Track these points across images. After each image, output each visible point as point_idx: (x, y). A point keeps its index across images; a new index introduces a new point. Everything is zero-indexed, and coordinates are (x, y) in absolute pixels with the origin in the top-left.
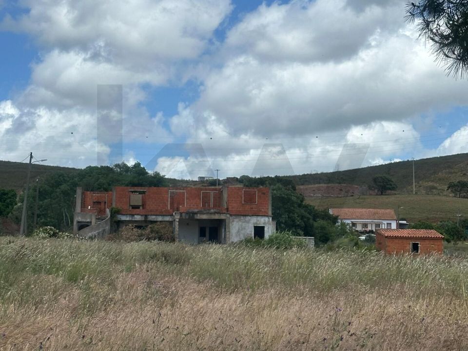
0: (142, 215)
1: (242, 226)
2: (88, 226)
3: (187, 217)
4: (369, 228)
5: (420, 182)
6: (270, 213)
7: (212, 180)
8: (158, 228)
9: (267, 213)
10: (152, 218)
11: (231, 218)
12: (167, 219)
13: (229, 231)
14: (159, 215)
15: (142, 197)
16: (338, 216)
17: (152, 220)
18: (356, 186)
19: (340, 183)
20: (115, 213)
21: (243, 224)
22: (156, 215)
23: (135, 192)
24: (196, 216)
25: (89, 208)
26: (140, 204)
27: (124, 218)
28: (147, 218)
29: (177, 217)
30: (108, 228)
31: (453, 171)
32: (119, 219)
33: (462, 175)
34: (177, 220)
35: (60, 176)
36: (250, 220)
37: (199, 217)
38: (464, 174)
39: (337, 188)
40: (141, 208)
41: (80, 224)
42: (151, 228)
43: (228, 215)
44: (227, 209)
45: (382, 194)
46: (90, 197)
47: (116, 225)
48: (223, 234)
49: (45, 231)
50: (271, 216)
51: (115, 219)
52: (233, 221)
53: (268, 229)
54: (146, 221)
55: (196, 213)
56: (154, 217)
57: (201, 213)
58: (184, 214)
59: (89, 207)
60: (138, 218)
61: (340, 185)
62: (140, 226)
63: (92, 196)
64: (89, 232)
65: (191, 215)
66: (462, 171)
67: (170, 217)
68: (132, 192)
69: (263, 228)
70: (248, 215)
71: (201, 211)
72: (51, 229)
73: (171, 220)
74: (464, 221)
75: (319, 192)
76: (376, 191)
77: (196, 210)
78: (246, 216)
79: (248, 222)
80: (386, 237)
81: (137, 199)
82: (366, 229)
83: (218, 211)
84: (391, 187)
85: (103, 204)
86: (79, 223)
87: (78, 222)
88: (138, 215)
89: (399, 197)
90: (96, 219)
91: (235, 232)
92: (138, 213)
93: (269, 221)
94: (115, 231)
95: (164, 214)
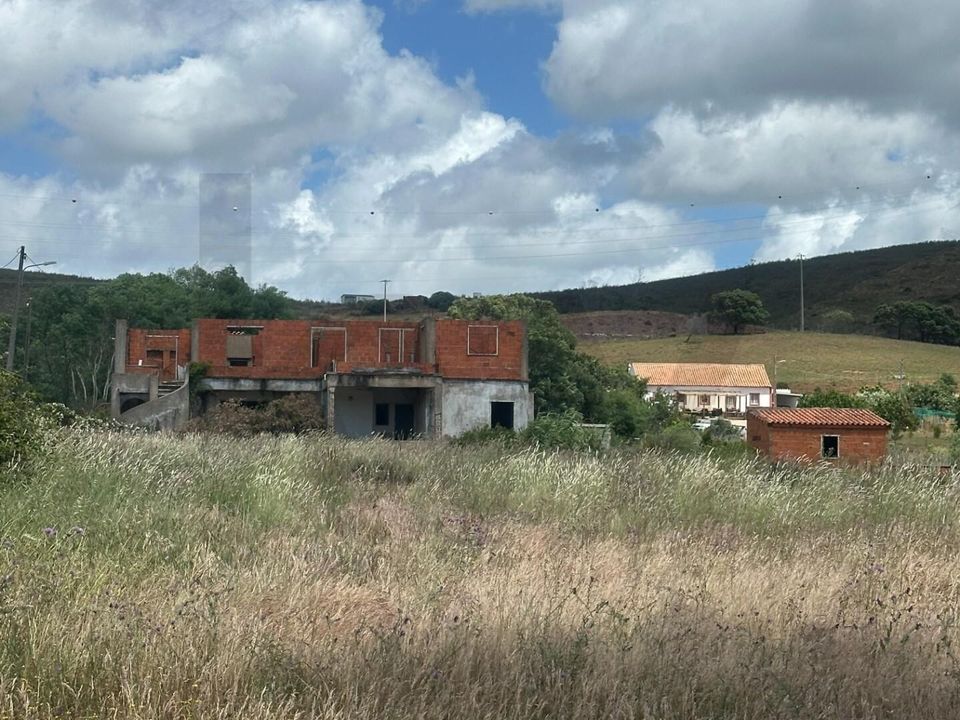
0: (255, 380)
1: (466, 402)
2: (140, 402)
3: (353, 384)
4: (713, 406)
5: (815, 307)
6: (525, 375)
7: (371, 302)
8: (291, 407)
9: (519, 375)
10: (276, 385)
11: (444, 385)
12: (309, 387)
13: (441, 414)
14: (290, 380)
15: (252, 341)
16: (646, 380)
17: (276, 390)
18: (680, 316)
19: (645, 309)
20: (198, 375)
21: (469, 397)
22: (285, 380)
23: (237, 330)
24: (371, 380)
25: (140, 364)
26: (248, 355)
27: (216, 385)
28: (266, 386)
29: (332, 384)
30: (184, 406)
31: (883, 282)
32: (208, 388)
33: (902, 290)
34: (333, 390)
35: (60, 295)
36: (482, 390)
37: (377, 383)
38: (908, 290)
39: (640, 320)
40: (250, 364)
41: (125, 398)
42: (276, 405)
43: (439, 381)
44: (437, 366)
45: (735, 333)
46: (142, 341)
47: (202, 400)
48: (427, 419)
49: (47, 413)
50: (526, 382)
51: (199, 387)
52: (448, 392)
53: (521, 408)
54: (263, 391)
55: (372, 376)
56: (280, 383)
57: (382, 375)
58: (345, 379)
59: (141, 361)
60: (247, 385)
61: (646, 312)
62: (252, 402)
63: (146, 338)
64: (146, 415)
65: (361, 379)
66: (902, 282)
67: (314, 382)
68: (231, 330)
69: (510, 406)
70: (478, 380)
71: (382, 371)
72: (59, 409)
73: (316, 389)
74: (912, 390)
75: (602, 327)
76: (723, 326)
77: (371, 370)
78: (474, 380)
79: (479, 394)
80: (770, 425)
81: (239, 345)
82: (706, 407)
83: (418, 371)
84: (752, 316)
85: (166, 356)
86: (122, 397)
87: (122, 394)
88: (246, 378)
89: (771, 339)
90: (160, 387)
91: (452, 413)
92: (247, 374)
93: (522, 392)
94: (199, 414)
95: (302, 376)
